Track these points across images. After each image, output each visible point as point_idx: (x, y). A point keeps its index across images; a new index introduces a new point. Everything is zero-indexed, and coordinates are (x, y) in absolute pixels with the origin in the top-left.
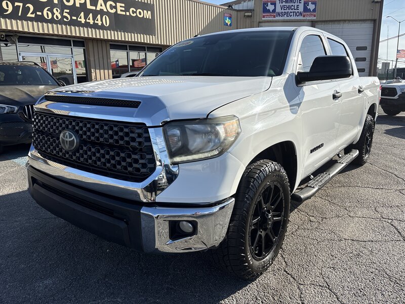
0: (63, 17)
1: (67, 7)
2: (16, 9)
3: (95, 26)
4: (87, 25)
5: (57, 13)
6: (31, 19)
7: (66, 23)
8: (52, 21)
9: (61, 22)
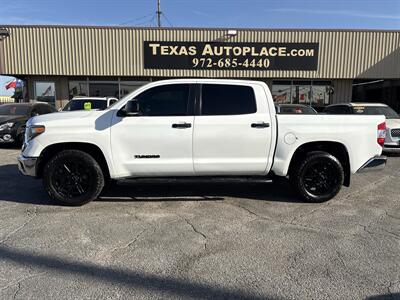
0: (232, 64)
1: (236, 57)
2: (200, 63)
3: (257, 68)
4: (250, 68)
5: (228, 62)
6: (209, 69)
7: (233, 69)
8: (224, 68)
9: (230, 68)
